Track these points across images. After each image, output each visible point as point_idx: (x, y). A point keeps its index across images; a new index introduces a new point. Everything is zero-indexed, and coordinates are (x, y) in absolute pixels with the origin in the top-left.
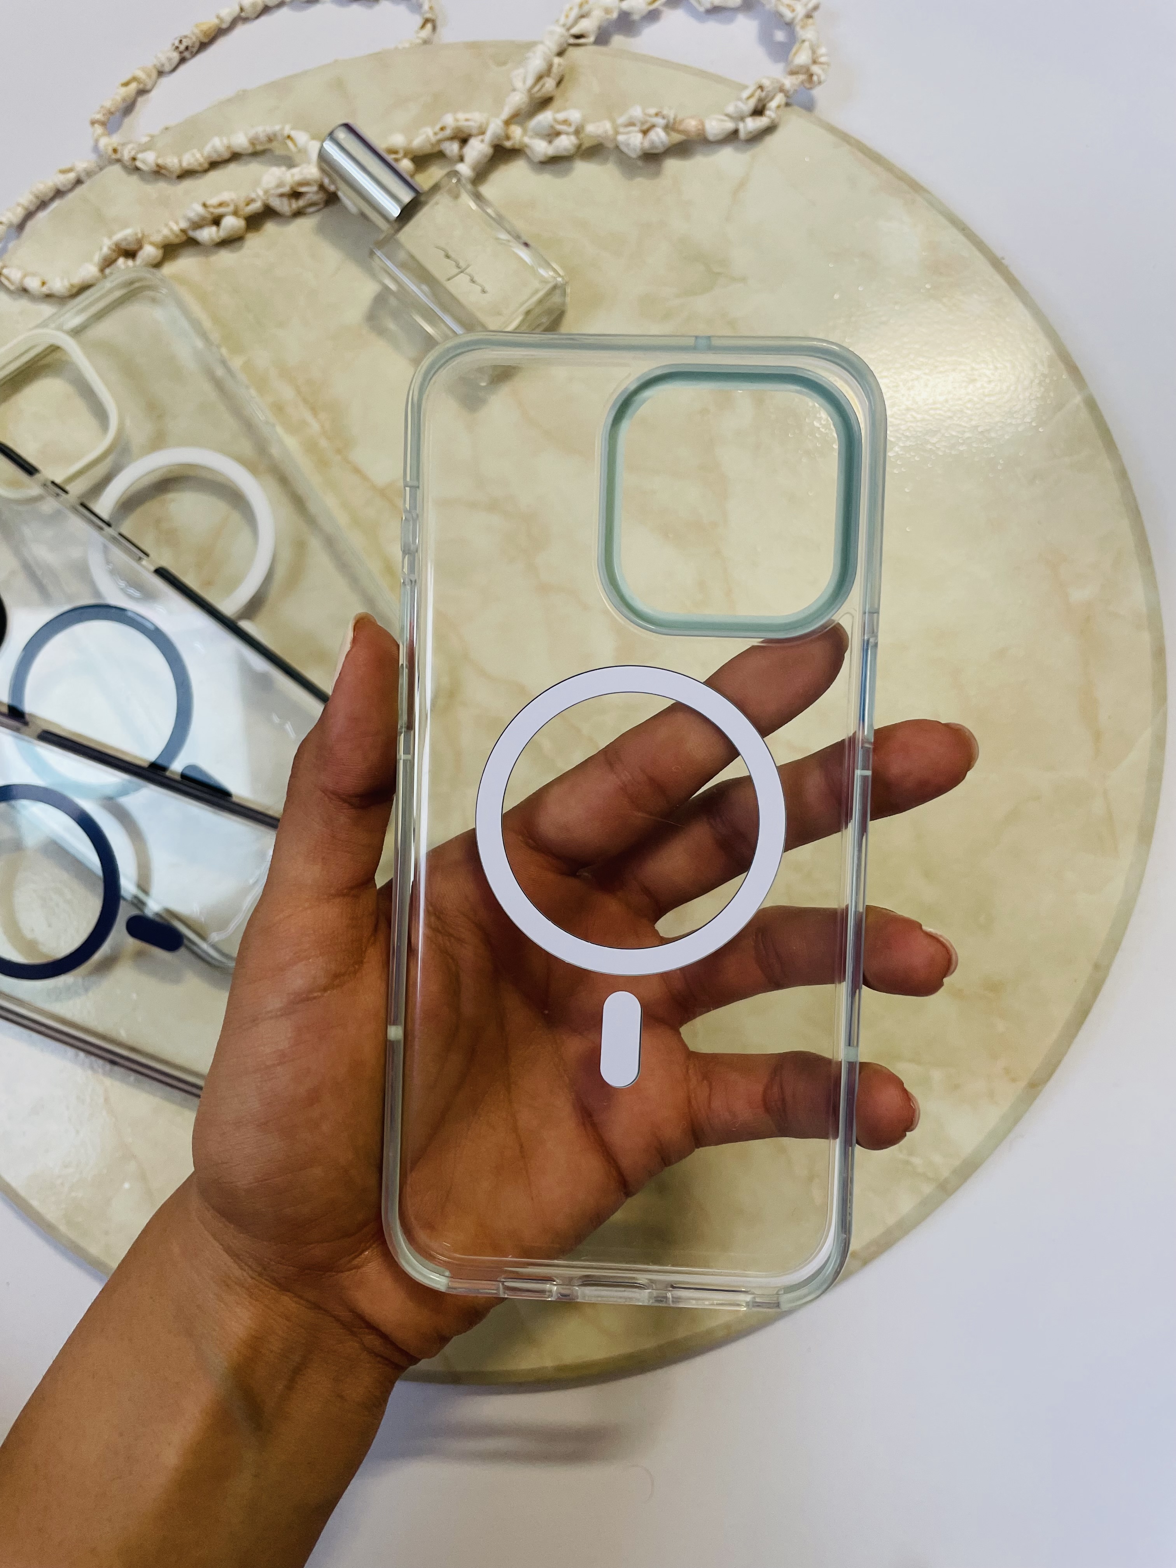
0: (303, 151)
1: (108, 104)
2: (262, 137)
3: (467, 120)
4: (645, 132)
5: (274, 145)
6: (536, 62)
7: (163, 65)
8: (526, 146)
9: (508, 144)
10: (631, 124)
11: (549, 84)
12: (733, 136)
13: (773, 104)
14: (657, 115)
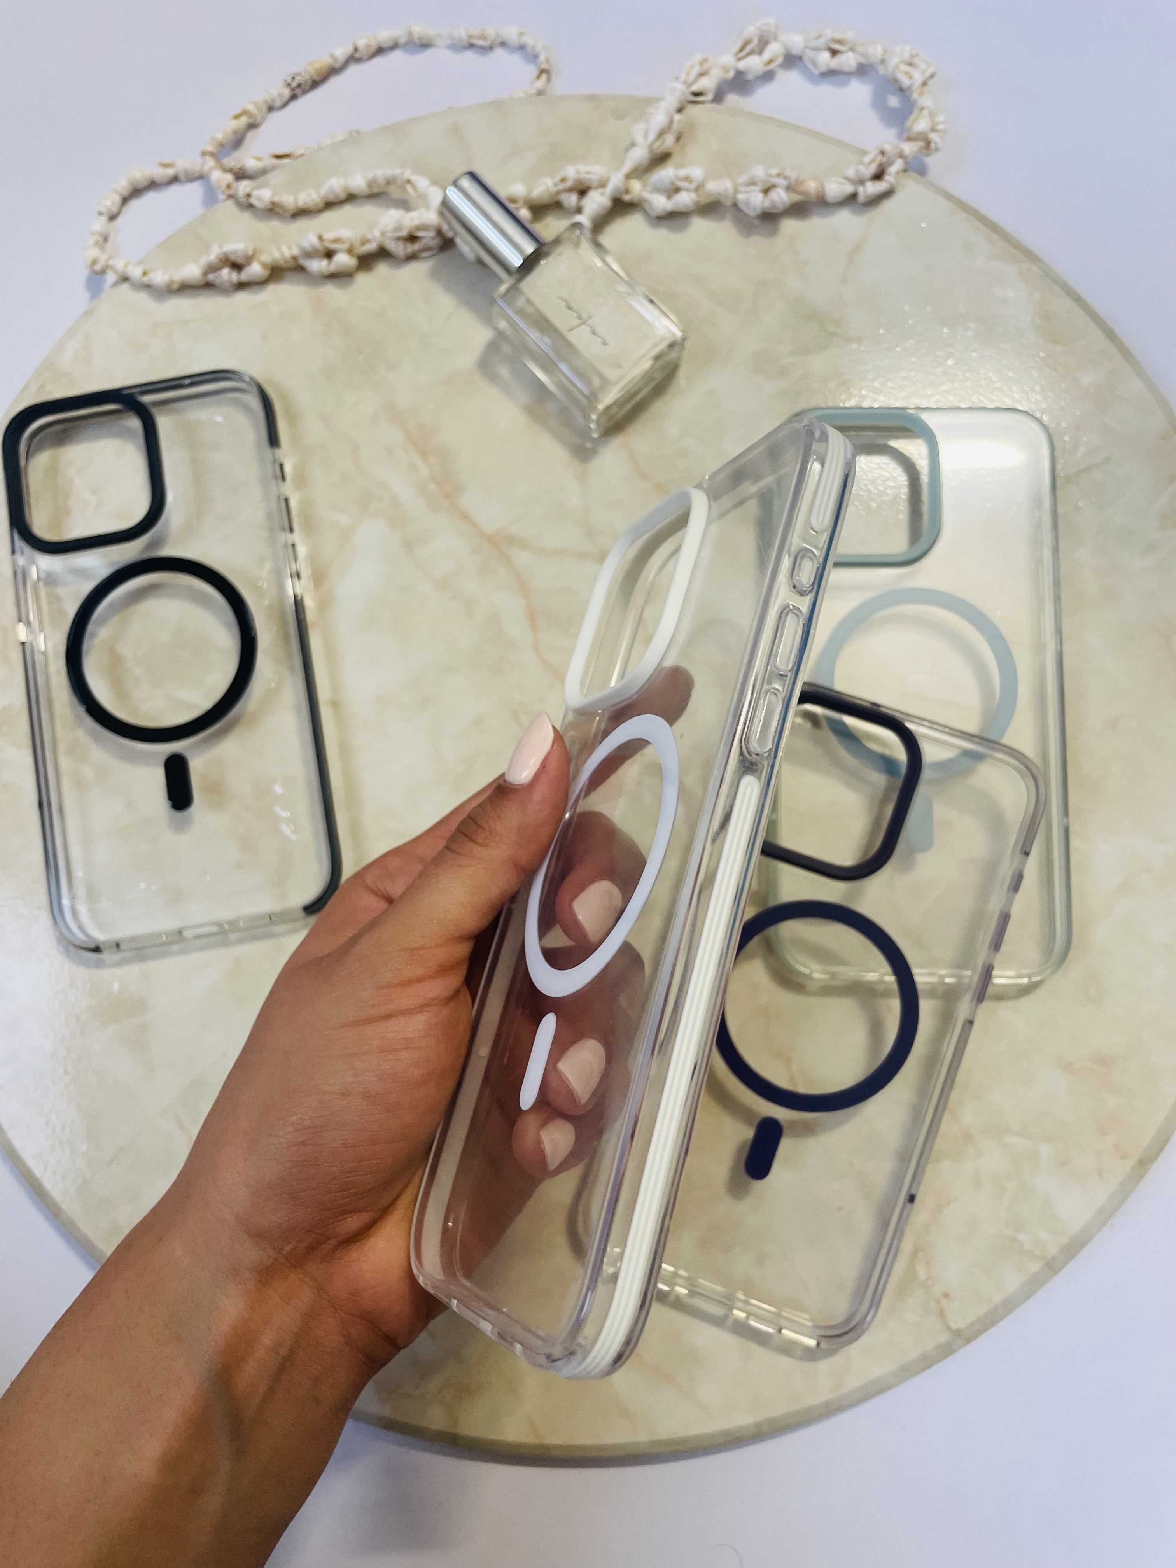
0: (423, 197)
1: (219, 136)
2: (381, 180)
3: (588, 173)
4: (766, 191)
5: (392, 189)
6: (659, 118)
7: (273, 100)
8: (645, 200)
9: (627, 198)
10: (752, 183)
11: (669, 140)
12: (851, 200)
13: (892, 170)
14: (779, 175)
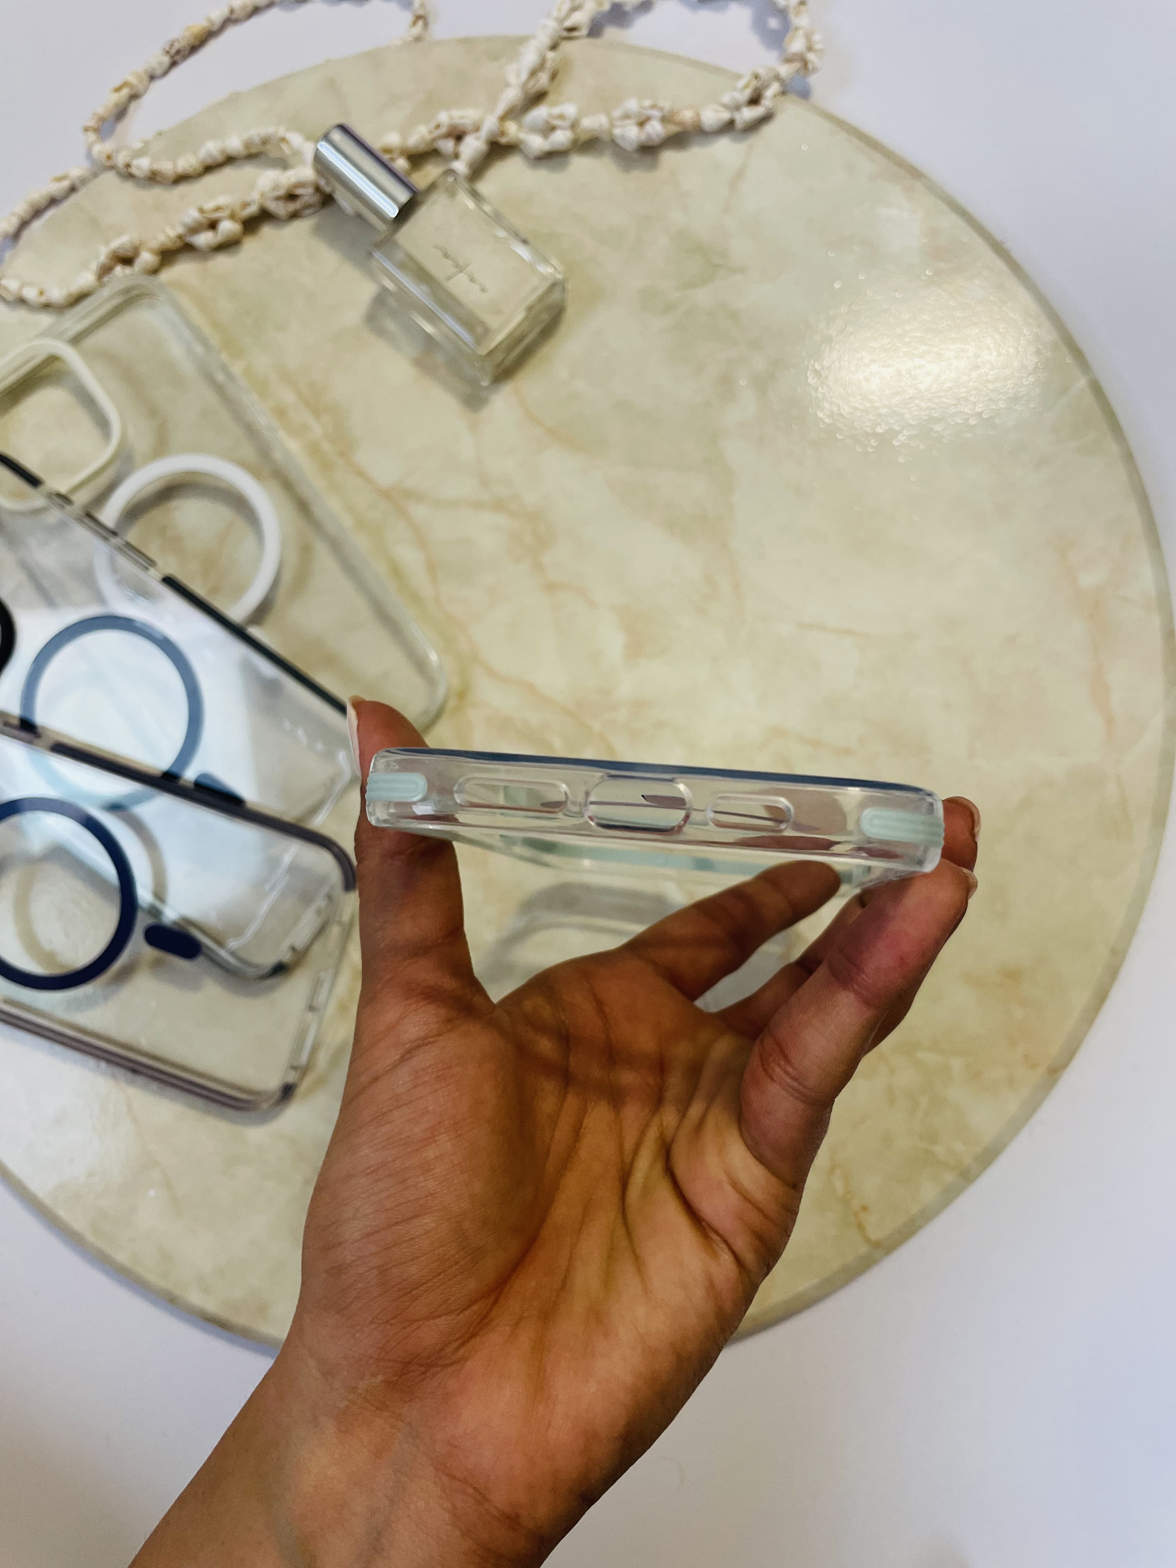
0: (297, 153)
1: (101, 110)
2: (257, 140)
3: (462, 117)
4: (641, 124)
5: (270, 148)
6: (529, 57)
7: (154, 70)
8: (521, 141)
9: (503, 140)
10: (626, 116)
11: (543, 79)
12: (729, 127)
13: (769, 93)
14: (653, 107)
